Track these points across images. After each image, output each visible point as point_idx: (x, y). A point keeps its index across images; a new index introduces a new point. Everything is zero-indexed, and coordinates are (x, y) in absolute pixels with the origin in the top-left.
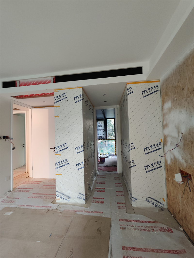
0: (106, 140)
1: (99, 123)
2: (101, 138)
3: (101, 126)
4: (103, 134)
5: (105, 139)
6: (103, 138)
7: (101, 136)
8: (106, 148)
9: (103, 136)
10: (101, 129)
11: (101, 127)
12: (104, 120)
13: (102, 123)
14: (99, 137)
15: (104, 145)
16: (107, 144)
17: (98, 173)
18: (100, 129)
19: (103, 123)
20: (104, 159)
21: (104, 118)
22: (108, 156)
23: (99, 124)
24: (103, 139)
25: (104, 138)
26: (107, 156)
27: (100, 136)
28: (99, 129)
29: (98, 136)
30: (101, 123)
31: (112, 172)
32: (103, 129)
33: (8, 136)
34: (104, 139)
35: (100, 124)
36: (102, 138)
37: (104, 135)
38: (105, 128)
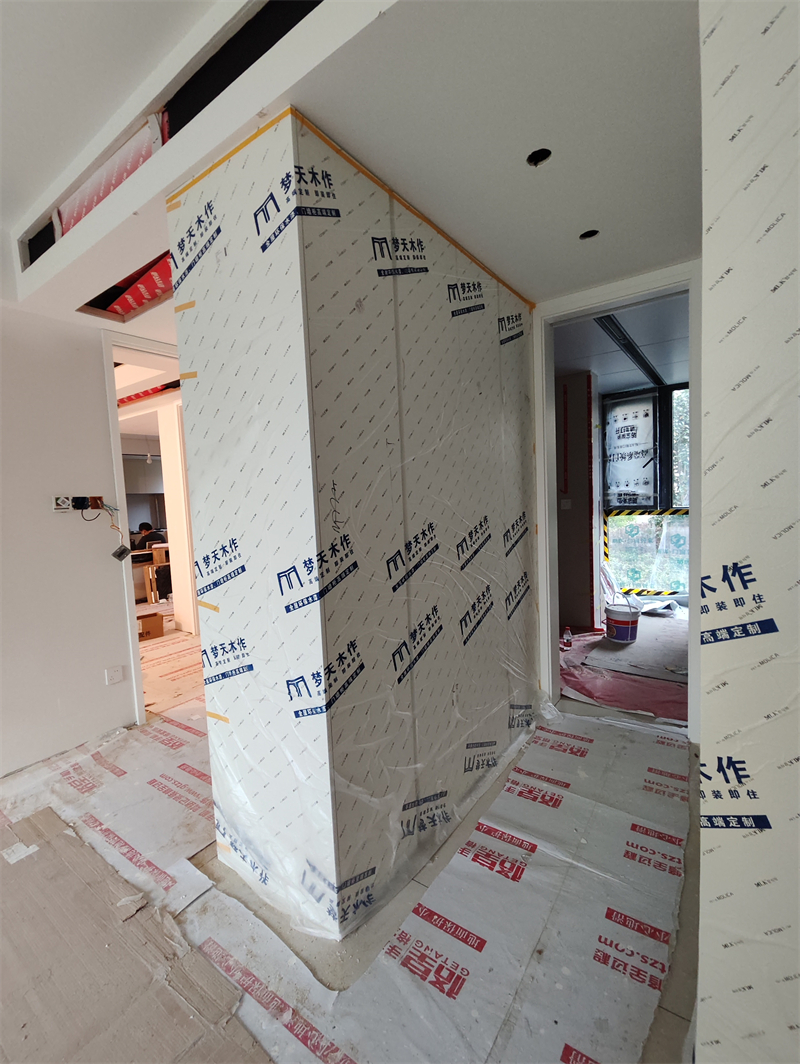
0: (667, 518)
1: (620, 418)
2: (631, 505)
3: (634, 435)
4: (641, 481)
5: (655, 506)
6: (644, 503)
7: (631, 489)
8: (658, 559)
9: (641, 490)
10: (633, 449)
11: (631, 441)
12: (650, 395)
13: (641, 414)
14: (620, 495)
15: (650, 541)
16: (669, 538)
17: (549, 712)
18: (627, 451)
19: (647, 415)
20: (627, 623)
21: (652, 385)
22: (668, 607)
23: (621, 424)
24: (646, 510)
25: (651, 503)
26: (666, 603)
27: (623, 489)
28: (621, 451)
29: (614, 490)
30: (630, 416)
31: (650, 720)
32: (647, 451)
33: (100, 498)
34: (645, 507)
35: (627, 423)
36: (635, 501)
37: (647, 483)
38: (655, 445)
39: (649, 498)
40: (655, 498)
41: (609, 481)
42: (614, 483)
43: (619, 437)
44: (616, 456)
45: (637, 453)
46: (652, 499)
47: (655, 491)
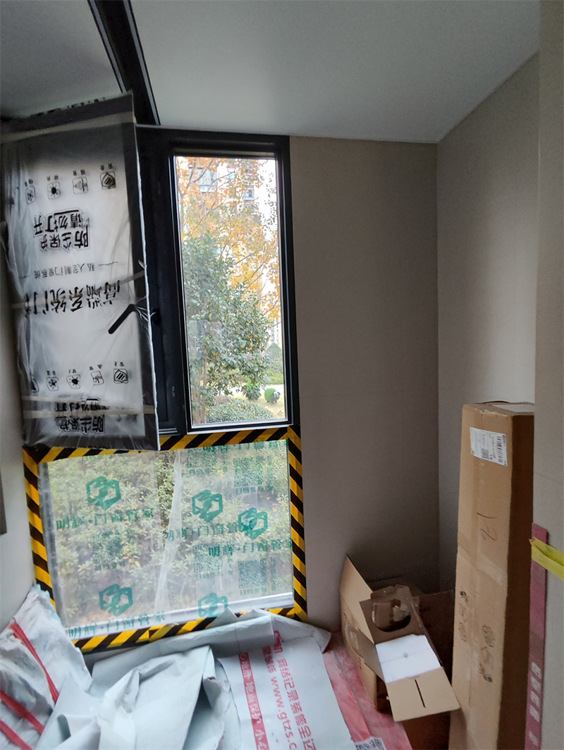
1: (43, 189)
2: (90, 435)
4: (110, 370)
6: (124, 430)
9: (111, 396)
10: (83, 280)
11: (76, 256)
13: (96, 179)
18: (67, 284)
23: (46, 206)
24: (124, 445)
28: (53, 284)
30: (67, 183)
34: (125, 440)
36: (99, 423)
38: (137, 269)
39: (133, 417)
40: (149, 418)
41: (30, 368)
42: (44, 376)
43: (44, 245)
44: (41, 301)
45: (92, 291)
46: (141, 420)
47: (148, 400)
